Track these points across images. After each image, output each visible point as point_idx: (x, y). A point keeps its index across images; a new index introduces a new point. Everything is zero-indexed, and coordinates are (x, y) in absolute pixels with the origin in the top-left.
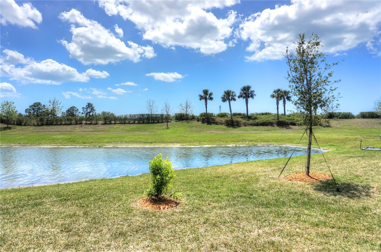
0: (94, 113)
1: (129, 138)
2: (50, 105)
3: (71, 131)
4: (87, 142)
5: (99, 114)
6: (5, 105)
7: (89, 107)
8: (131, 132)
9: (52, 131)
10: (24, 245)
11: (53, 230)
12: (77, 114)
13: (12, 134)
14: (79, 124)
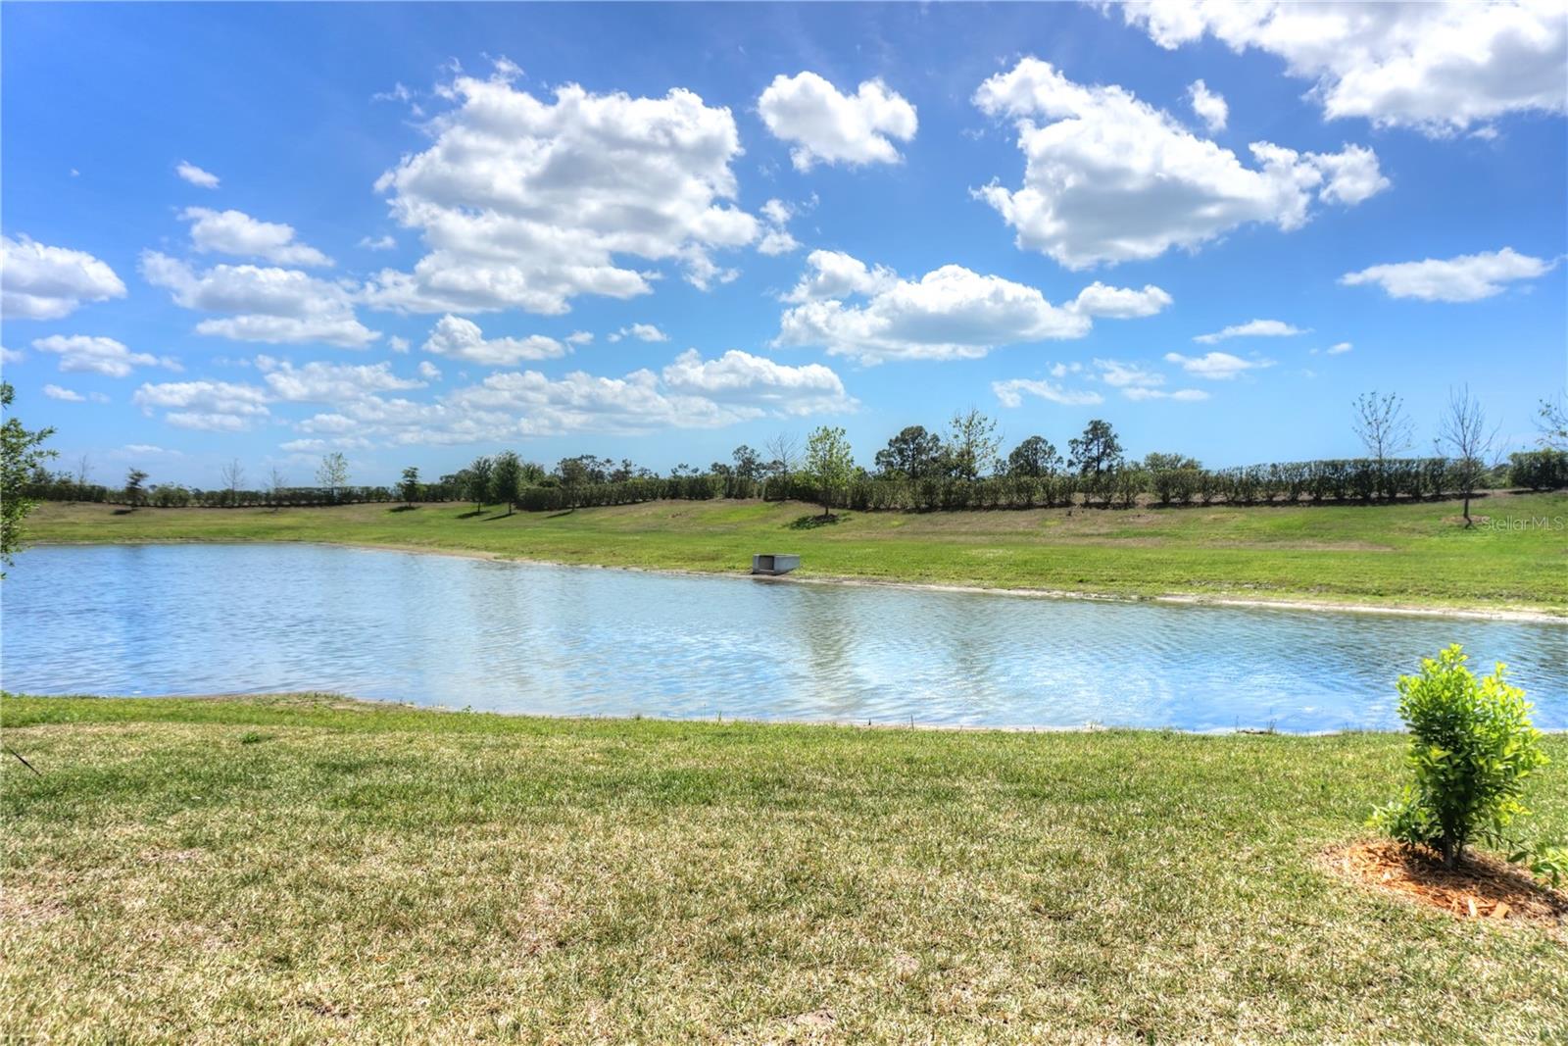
0: (1115, 463)
1: (1271, 569)
2: (956, 436)
3: (1031, 533)
4: (1094, 578)
5: (1137, 465)
6: (820, 440)
7: (1096, 437)
8: (1281, 543)
9: (966, 533)
10: (918, 929)
11: (1004, 899)
12: (1049, 465)
13: (838, 541)
14: (1061, 505)
